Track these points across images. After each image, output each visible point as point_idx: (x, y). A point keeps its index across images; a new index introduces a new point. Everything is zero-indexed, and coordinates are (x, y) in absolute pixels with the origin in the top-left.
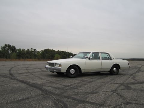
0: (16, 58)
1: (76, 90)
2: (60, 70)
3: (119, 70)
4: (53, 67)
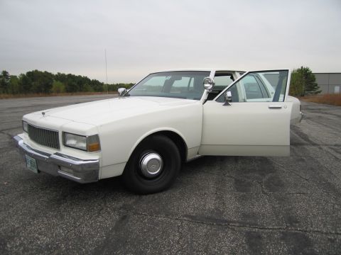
2: (93, 169)
4: (51, 151)
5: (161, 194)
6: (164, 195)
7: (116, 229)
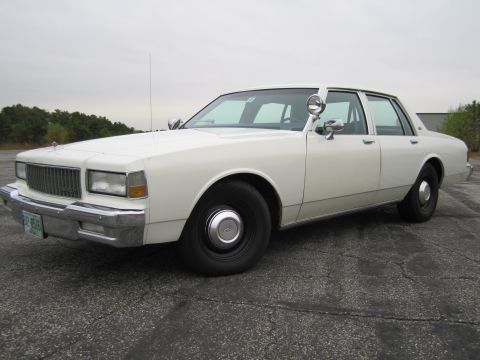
5: (240, 276)
6: (244, 278)
7: (171, 317)
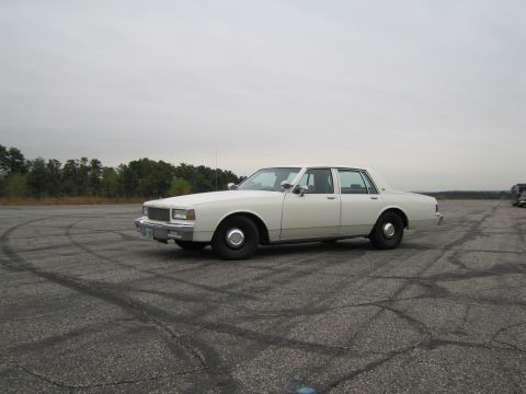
0: (27, 195)
1: (249, 302)
2: (190, 232)
3: (405, 230)
4: (164, 223)
